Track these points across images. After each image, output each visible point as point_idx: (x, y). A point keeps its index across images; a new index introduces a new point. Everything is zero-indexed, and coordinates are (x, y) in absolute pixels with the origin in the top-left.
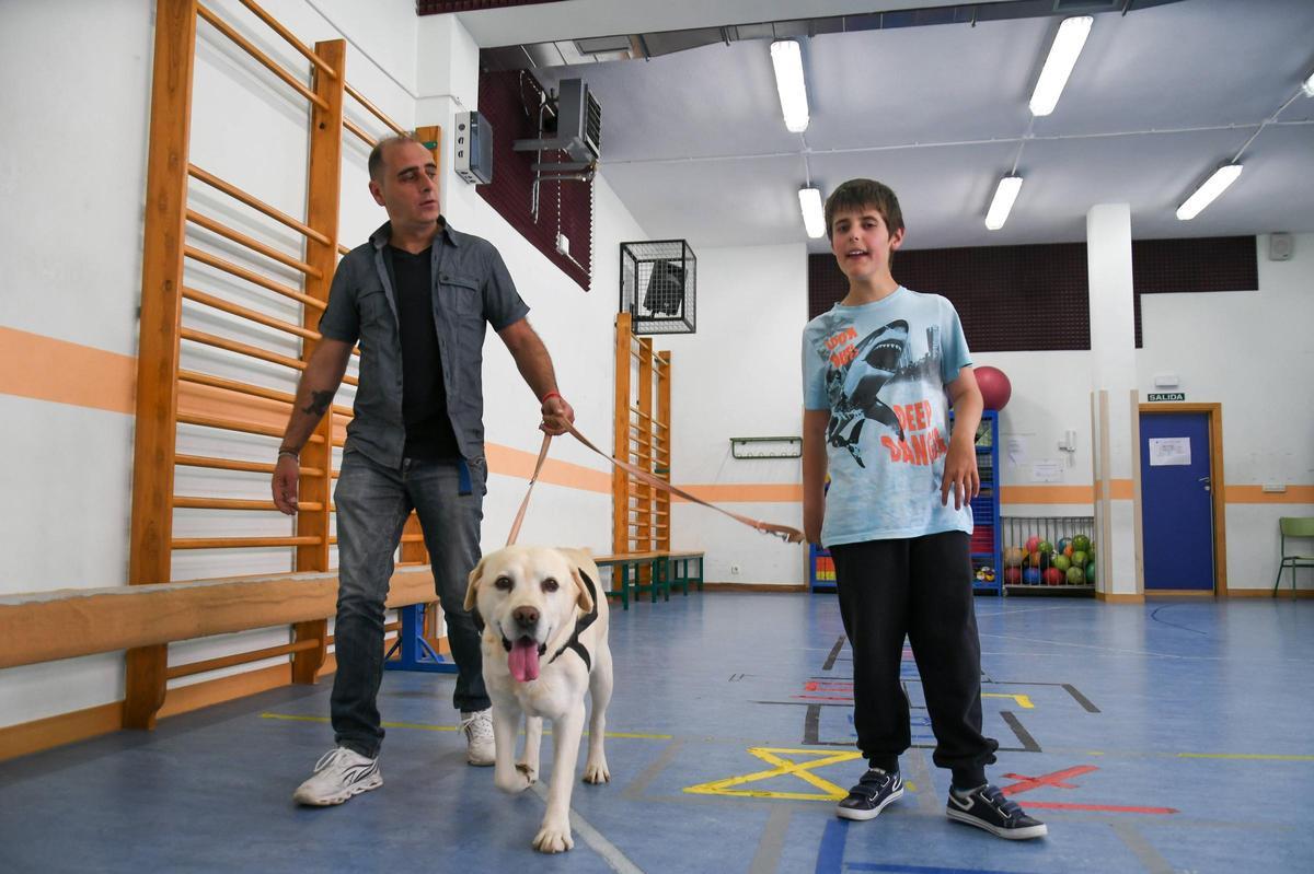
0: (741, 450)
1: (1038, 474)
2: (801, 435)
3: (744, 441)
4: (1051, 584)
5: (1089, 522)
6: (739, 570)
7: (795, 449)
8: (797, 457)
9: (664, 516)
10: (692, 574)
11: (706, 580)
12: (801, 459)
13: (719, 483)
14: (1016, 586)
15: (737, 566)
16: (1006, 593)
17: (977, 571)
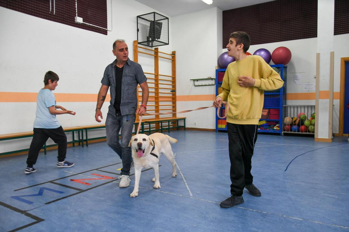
0: (197, 83)
1: (305, 88)
2: (215, 78)
3: (197, 80)
4: (301, 132)
5: (313, 107)
6: (196, 124)
7: (213, 82)
8: (213, 85)
9: (174, 106)
10: (182, 125)
11: (187, 126)
12: (215, 86)
13: (190, 95)
14: (287, 132)
15: (195, 122)
16: (283, 135)
17: (274, 126)
